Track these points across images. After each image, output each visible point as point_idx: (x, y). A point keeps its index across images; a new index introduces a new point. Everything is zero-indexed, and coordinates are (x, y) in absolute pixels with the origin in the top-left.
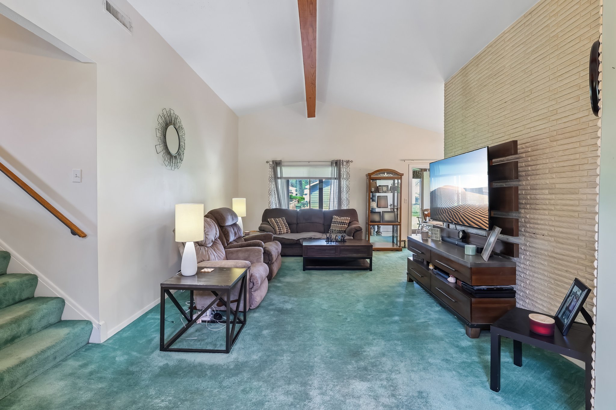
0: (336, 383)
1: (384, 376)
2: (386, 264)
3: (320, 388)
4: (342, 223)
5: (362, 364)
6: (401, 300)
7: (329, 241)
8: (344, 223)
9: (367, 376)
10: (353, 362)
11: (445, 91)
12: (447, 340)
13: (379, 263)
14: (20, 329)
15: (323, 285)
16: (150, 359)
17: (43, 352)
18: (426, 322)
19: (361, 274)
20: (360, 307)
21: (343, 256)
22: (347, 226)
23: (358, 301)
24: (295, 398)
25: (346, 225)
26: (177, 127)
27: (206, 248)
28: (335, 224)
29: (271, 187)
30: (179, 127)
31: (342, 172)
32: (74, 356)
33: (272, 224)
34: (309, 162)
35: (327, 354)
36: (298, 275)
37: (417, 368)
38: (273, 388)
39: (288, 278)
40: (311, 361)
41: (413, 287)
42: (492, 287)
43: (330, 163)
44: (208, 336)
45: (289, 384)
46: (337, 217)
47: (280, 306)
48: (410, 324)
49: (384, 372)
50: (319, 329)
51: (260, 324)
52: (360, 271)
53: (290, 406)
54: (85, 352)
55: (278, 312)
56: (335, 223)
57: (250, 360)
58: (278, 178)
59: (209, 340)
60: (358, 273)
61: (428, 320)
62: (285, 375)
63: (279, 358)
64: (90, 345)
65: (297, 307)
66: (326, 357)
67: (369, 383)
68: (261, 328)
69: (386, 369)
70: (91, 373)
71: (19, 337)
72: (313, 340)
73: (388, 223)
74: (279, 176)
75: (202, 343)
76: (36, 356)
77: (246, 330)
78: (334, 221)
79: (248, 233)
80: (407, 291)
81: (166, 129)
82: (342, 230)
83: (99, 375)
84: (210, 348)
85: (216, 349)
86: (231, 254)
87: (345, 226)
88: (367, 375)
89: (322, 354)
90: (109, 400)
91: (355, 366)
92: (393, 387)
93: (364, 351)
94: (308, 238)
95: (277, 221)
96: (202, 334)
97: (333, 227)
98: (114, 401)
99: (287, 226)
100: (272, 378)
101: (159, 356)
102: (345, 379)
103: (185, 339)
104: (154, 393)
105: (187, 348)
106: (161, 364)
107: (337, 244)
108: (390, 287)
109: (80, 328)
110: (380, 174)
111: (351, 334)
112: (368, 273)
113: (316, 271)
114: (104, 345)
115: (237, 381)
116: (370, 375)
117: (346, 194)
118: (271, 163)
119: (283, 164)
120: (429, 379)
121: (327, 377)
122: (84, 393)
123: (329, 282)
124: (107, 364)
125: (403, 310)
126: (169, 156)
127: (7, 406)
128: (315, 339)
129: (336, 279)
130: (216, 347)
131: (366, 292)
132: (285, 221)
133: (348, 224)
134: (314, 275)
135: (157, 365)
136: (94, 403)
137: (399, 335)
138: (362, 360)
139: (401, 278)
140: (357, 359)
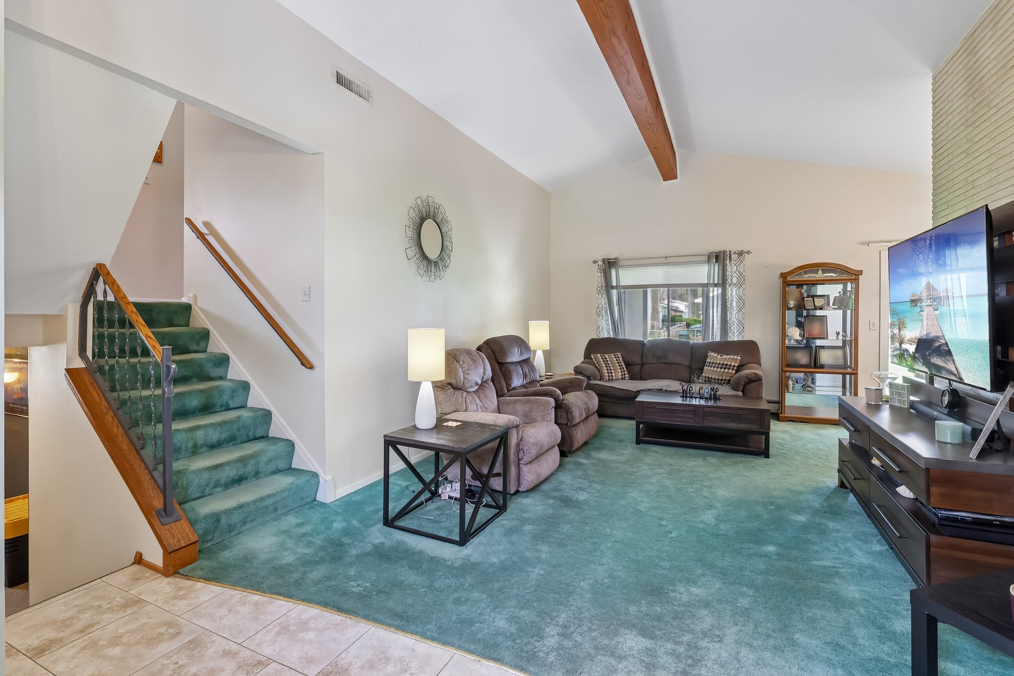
0: (595, 627)
1: (687, 638)
2: (808, 450)
3: (565, 627)
4: (724, 366)
5: (658, 609)
6: (801, 518)
7: (686, 397)
8: (728, 367)
9: (654, 630)
10: (643, 602)
11: (934, 91)
12: (862, 610)
13: (793, 446)
14: (247, 470)
15: (660, 471)
16: (368, 532)
17: (262, 499)
18: (834, 567)
19: (741, 462)
20: (709, 517)
21: (710, 425)
22: (734, 372)
23: (710, 507)
24: (520, 630)
25: (733, 370)
26: (439, 220)
27: (465, 394)
28: (711, 367)
29: (600, 303)
30: (442, 220)
31: (728, 273)
32: (296, 512)
33: (597, 363)
34: (666, 258)
35: (606, 581)
36: (623, 449)
37: (760, 642)
38: (497, 607)
39: (603, 452)
40: (574, 584)
41: (845, 499)
42: (989, 518)
43: (706, 258)
44: (447, 518)
45: (522, 608)
46: (716, 355)
47: (569, 494)
48: (792, 565)
49: (692, 632)
50: (613, 540)
51: (525, 515)
52: (743, 455)
53: (506, 638)
54: (307, 509)
55: (562, 502)
56: (711, 365)
57: (485, 561)
58: (612, 287)
59: (447, 524)
60: (739, 458)
61: (840, 566)
62: (523, 594)
63: (529, 569)
64: (316, 502)
65: (596, 499)
66: (601, 585)
67: (651, 641)
68: (524, 521)
69: (698, 629)
70: (304, 535)
71: (246, 479)
72: (595, 554)
73: (832, 369)
74: (614, 284)
75: (436, 526)
76: (254, 502)
77: (502, 520)
78: (710, 362)
79: (551, 375)
80: (825, 504)
81: (421, 225)
82: (724, 378)
83: (310, 539)
84: (442, 534)
85: (449, 537)
86: (505, 405)
87: (730, 371)
88: (656, 629)
89: (597, 577)
90: (307, 569)
91: (643, 609)
92: (693, 660)
93: (674, 591)
94: (655, 389)
95: (606, 358)
96: (442, 514)
97: (708, 371)
98: (311, 571)
99: (623, 368)
100: (503, 593)
101: (379, 532)
102: (613, 624)
103: (419, 517)
104: (353, 574)
105: (415, 528)
106: (377, 541)
107: (703, 402)
108: (792, 491)
109: (304, 480)
110: (805, 273)
111: (666, 558)
112: (759, 461)
113: (658, 446)
114: (329, 506)
115: (453, 585)
116: (660, 630)
117: (738, 312)
118: (600, 263)
119: (621, 263)
120: (776, 667)
121: (587, 614)
122: (288, 555)
123: (673, 467)
124: (323, 528)
125: (795, 537)
126: (425, 262)
127: (221, 550)
128: (598, 553)
129: (689, 465)
130: (450, 535)
131: (734, 493)
132: (620, 359)
133: (735, 368)
134: (650, 454)
135: (372, 541)
136: (292, 568)
137: (760, 579)
138: (661, 602)
139: (826, 479)
140: (653, 600)
